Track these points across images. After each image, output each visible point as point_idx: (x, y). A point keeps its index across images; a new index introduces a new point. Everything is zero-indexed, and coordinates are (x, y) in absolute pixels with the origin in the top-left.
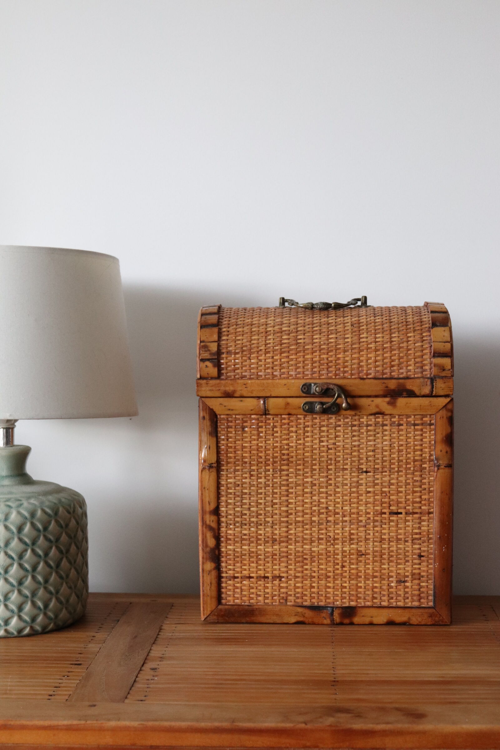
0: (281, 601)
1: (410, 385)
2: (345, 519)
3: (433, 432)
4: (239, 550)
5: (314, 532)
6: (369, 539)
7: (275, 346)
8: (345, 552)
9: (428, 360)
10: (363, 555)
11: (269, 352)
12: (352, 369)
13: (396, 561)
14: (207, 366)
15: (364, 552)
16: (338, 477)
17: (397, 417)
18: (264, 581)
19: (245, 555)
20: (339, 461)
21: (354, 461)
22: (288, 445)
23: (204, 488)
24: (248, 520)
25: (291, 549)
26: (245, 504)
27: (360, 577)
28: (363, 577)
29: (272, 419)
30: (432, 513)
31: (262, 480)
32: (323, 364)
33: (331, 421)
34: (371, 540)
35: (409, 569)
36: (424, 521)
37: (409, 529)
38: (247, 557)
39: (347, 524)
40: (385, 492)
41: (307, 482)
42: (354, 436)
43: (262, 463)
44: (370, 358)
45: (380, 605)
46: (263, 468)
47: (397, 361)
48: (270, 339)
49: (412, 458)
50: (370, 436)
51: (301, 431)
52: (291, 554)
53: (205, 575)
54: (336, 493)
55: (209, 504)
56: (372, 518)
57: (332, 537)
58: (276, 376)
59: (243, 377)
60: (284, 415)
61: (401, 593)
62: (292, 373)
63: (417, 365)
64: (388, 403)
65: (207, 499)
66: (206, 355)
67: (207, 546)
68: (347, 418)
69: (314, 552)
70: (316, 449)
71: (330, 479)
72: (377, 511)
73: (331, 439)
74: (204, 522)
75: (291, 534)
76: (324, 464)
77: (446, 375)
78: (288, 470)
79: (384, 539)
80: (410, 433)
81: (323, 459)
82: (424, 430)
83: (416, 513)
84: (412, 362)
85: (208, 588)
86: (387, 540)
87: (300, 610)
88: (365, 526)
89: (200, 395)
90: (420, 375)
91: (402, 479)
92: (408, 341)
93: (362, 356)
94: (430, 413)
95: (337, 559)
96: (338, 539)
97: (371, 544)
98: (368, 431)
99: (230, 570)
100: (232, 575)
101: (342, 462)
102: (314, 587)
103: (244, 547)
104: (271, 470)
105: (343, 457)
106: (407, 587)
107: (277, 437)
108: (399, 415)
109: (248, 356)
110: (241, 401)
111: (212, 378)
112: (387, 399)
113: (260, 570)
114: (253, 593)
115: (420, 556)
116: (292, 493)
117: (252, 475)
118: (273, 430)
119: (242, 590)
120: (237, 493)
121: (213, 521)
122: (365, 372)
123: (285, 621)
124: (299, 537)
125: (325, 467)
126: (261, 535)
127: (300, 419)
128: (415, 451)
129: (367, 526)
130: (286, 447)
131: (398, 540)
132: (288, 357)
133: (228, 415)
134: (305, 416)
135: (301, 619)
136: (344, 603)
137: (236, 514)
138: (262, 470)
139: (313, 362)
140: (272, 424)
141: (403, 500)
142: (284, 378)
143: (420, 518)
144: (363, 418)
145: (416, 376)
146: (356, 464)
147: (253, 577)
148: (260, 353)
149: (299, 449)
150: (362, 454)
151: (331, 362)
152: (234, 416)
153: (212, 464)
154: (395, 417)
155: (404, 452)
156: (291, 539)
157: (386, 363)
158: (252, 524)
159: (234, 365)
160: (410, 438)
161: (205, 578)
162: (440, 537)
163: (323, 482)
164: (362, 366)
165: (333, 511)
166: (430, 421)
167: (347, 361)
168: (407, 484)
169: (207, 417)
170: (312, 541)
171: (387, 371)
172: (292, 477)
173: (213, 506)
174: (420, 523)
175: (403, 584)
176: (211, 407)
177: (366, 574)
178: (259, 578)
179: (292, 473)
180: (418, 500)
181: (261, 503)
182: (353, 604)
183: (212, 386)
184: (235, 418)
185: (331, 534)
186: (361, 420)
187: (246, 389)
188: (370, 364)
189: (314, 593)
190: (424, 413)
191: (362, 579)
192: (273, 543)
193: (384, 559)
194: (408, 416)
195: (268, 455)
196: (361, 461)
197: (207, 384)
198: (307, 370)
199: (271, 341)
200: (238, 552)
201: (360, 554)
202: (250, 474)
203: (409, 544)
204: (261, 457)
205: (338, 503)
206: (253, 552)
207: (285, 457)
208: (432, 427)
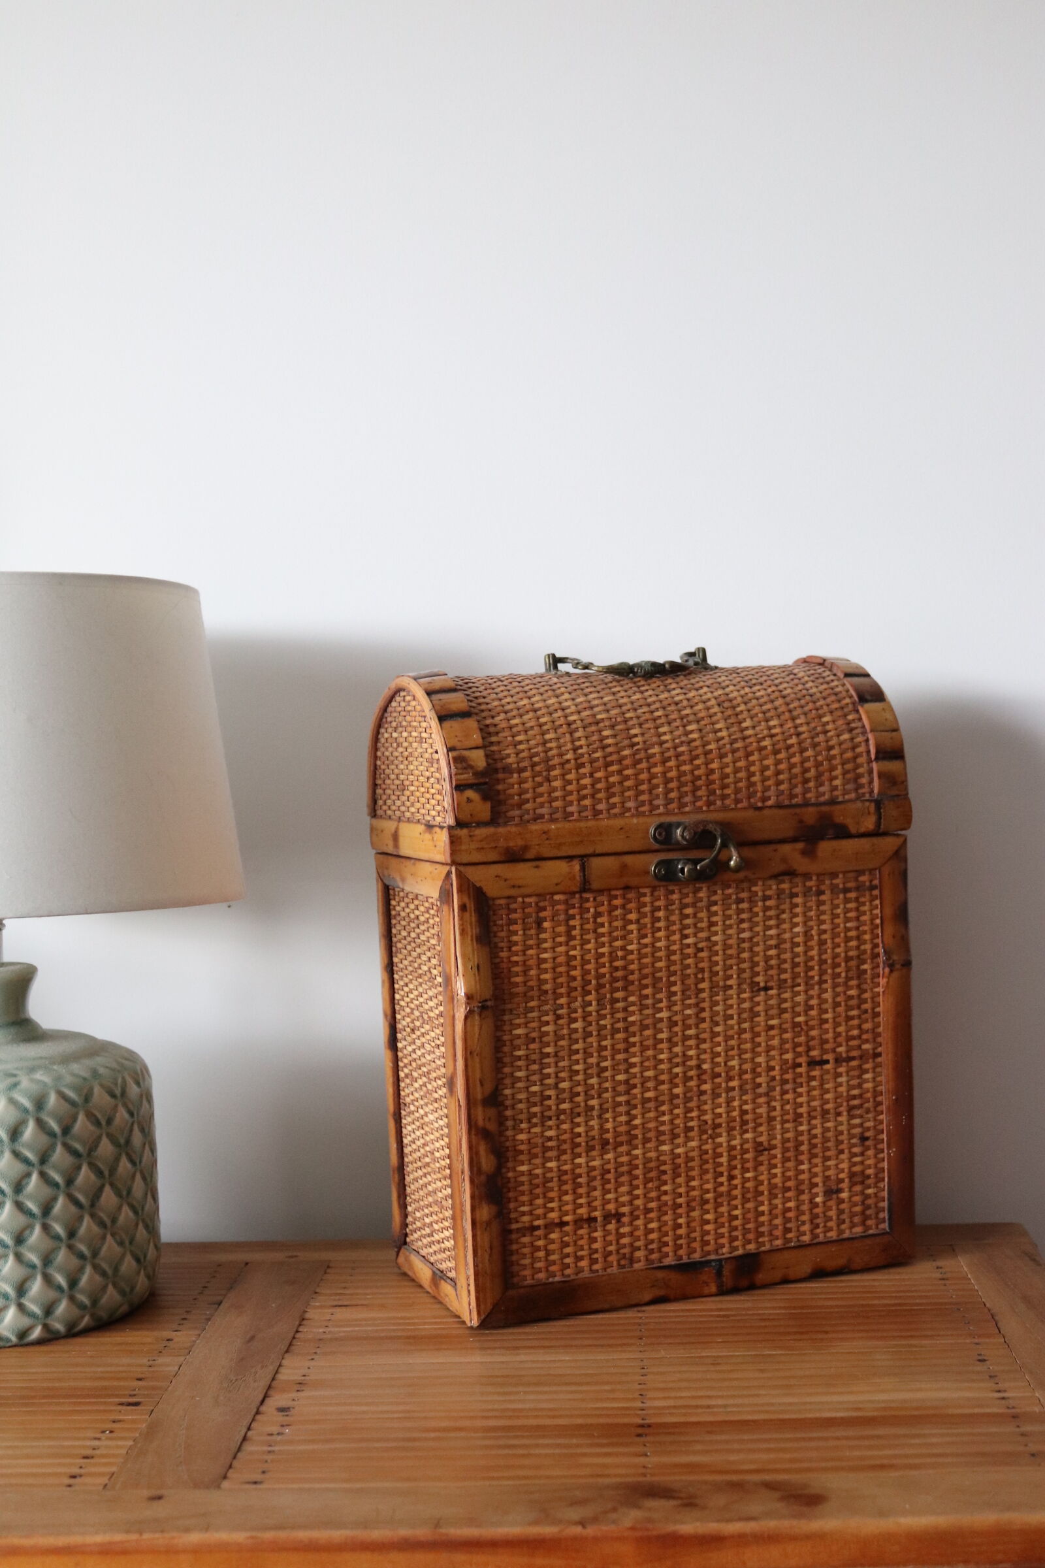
0: (623, 1262)
1: (841, 816)
2: (731, 1084)
3: (877, 902)
4: (538, 1171)
5: (678, 1116)
6: (774, 1118)
7: (593, 752)
8: (734, 1148)
9: (865, 765)
10: (765, 1150)
11: (583, 765)
12: (737, 791)
13: (821, 1155)
14: (469, 800)
15: (766, 1144)
16: (717, 1003)
17: (814, 878)
18: (589, 1226)
19: (551, 1179)
20: (717, 973)
21: (744, 971)
22: (623, 948)
23: (471, 1053)
24: (554, 1108)
25: (636, 1157)
26: (548, 1076)
27: (762, 1193)
28: (766, 1193)
29: (592, 899)
30: (879, 1055)
31: (578, 1025)
32: (685, 784)
33: (701, 895)
34: (778, 1119)
35: (844, 1166)
36: (867, 1071)
37: (843, 1089)
38: (554, 1184)
39: (736, 1093)
40: (799, 1024)
41: (661, 1020)
42: (742, 921)
43: (576, 989)
44: (767, 768)
45: (798, 1244)
46: (579, 999)
47: (813, 770)
48: (579, 739)
49: (843, 955)
50: (770, 918)
51: (647, 920)
52: (637, 1167)
53: (479, 1233)
54: (715, 1035)
55: (482, 1085)
56: (778, 1078)
57: (710, 1122)
58: (601, 812)
59: (538, 818)
60: (614, 889)
61: (832, 1213)
62: (631, 804)
63: (848, 776)
64: (804, 853)
65: (478, 1075)
66: (468, 777)
67: (480, 1171)
68: (729, 887)
69: (679, 1156)
70: (674, 953)
71: (703, 1010)
72: (786, 1061)
73: (702, 930)
74: (473, 1123)
75: (636, 1127)
76: (690, 981)
77: (897, 793)
78: (625, 999)
79: (801, 1115)
80: (837, 907)
81: (689, 971)
82: (862, 899)
83: (853, 1058)
84: (838, 772)
85: (487, 1257)
86: (805, 1115)
87: (660, 1275)
88: (767, 1094)
89: (458, 860)
90: (853, 796)
91: (828, 996)
92: (825, 732)
93: (753, 763)
94: (871, 866)
95: (721, 1165)
96: (720, 1125)
97: (779, 1127)
98: (766, 909)
99: (523, 1214)
100: (527, 1225)
101: (721, 973)
102: (680, 1226)
103: (549, 1165)
104: (594, 1003)
105: (725, 964)
106: (843, 1201)
107: (603, 935)
108: (818, 875)
109: (544, 774)
110: (537, 867)
111: (480, 824)
112: (800, 846)
113: (581, 1206)
114: (568, 1255)
115: (864, 1139)
116: (634, 1045)
117: (559, 1017)
118: (595, 922)
119: (548, 1253)
120: (533, 1057)
121: (490, 1119)
122: (759, 795)
123: (634, 1302)
124: (650, 1130)
125: (693, 987)
126: (579, 1135)
127: (645, 895)
128: (848, 940)
129: (771, 1094)
130: (620, 953)
131: (825, 1113)
132: (620, 772)
133: (509, 897)
134: (654, 889)
135: (662, 1293)
136: (736, 1249)
137: (532, 1099)
138: (577, 1004)
139: (667, 781)
140: (592, 910)
141: (830, 1035)
142: (615, 815)
143: (860, 1067)
144: (756, 885)
145: (847, 797)
146: (746, 975)
147: (567, 1223)
148: (567, 766)
149: (645, 956)
150: (757, 954)
151: (699, 778)
152: (520, 899)
153: (486, 1001)
154: (811, 879)
155: (829, 944)
156: (636, 1137)
157: (796, 776)
158: (562, 1117)
159: (520, 795)
160: (838, 916)
161: (479, 1239)
162: (896, 1099)
163: (689, 1016)
164: (754, 784)
165: (709, 1071)
166: (871, 881)
167: (727, 776)
168: (836, 1005)
169: (471, 906)
170: (675, 1136)
171: (798, 790)
172: (633, 1013)
173: (489, 1088)
174: (860, 1077)
175: (834, 1196)
176: (478, 885)
177: (772, 1187)
178: (579, 1222)
179: (633, 1004)
180: (855, 1032)
181: (577, 1072)
182: (751, 1247)
183: (481, 841)
184: (523, 902)
185: (708, 1117)
186: (754, 889)
187: (547, 842)
188: (768, 778)
189: (680, 1237)
190: (861, 868)
191: (764, 1198)
192: (603, 1148)
193: (802, 1153)
194: (834, 875)
195: (589, 972)
196: (757, 969)
197: (470, 836)
198: (657, 796)
199: (583, 742)
200: (537, 1176)
201: (759, 1149)
202: (555, 1014)
203: (843, 1118)
204: (574, 979)
205: (719, 1055)
206: (566, 1172)
207: (619, 974)
208: (876, 892)
